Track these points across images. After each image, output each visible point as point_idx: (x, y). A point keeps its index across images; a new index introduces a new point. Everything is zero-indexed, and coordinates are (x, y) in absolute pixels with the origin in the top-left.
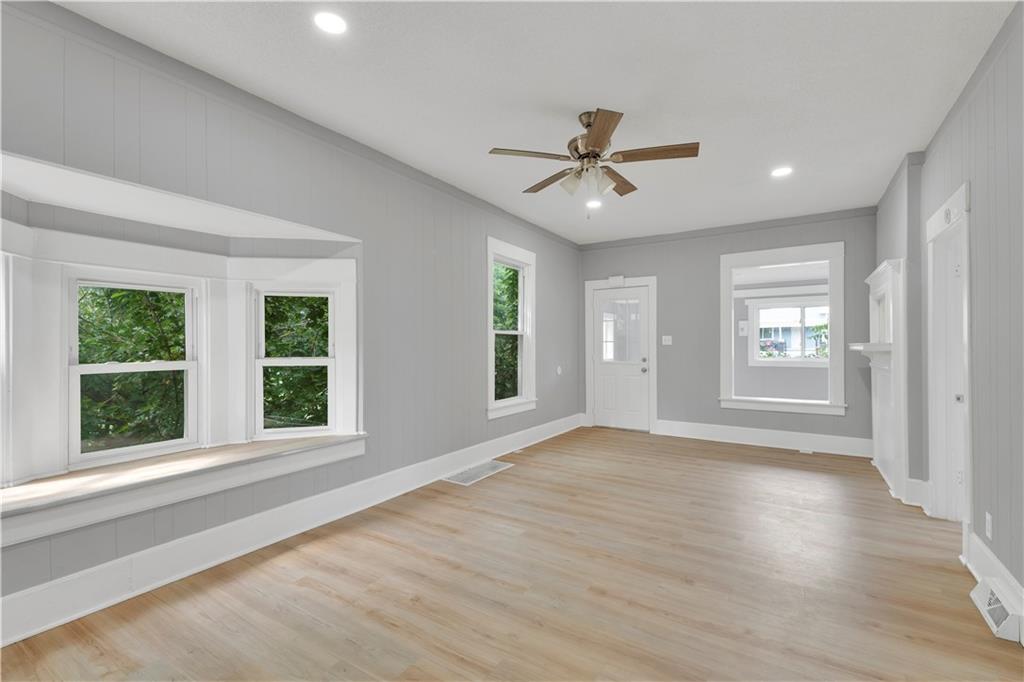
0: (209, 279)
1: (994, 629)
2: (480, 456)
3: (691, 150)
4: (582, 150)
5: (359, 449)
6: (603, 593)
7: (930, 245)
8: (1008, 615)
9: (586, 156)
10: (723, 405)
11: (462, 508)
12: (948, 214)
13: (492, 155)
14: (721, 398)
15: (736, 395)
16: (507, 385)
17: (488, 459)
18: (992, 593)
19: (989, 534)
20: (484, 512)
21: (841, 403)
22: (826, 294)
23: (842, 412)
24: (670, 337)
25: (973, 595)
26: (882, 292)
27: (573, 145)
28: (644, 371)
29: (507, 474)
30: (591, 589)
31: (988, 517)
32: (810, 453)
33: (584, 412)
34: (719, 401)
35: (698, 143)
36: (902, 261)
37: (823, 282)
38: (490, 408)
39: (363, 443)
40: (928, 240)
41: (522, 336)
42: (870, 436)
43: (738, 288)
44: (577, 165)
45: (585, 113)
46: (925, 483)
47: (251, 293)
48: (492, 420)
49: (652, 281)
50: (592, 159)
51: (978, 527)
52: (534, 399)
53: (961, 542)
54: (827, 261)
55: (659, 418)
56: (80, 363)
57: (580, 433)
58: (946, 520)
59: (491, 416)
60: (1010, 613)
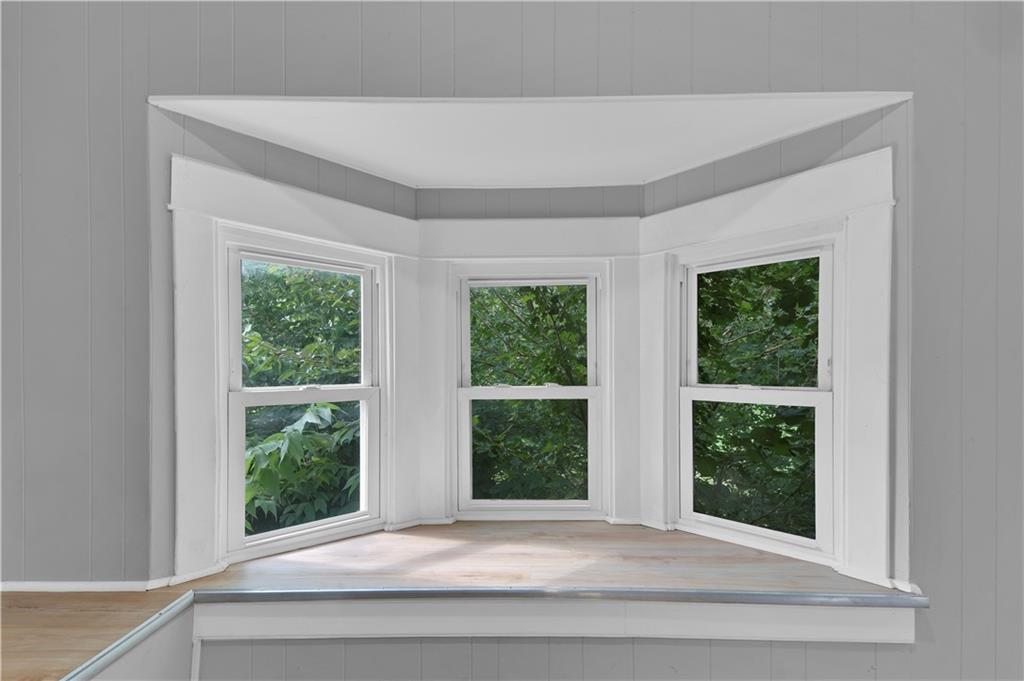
0: (613, 258)
47: (673, 272)
56: (473, 385)
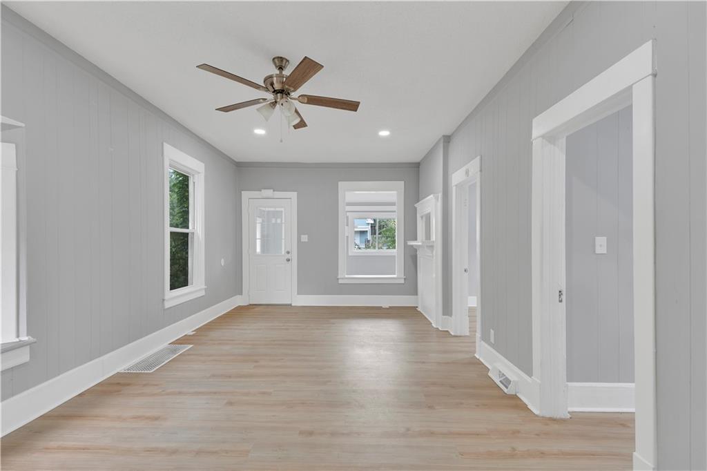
1: (505, 390)
2: (156, 344)
3: (352, 106)
4: (277, 86)
5: (24, 356)
6: (311, 433)
7: (454, 188)
8: (510, 381)
9: (282, 91)
10: (340, 281)
11: (154, 395)
12: (467, 172)
13: (197, 68)
14: (339, 277)
15: (347, 274)
16: (180, 277)
17: (166, 344)
18: (500, 372)
19: (492, 340)
20: (180, 393)
21: (403, 276)
22: (395, 212)
23: (402, 281)
24: (306, 236)
25: (490, 374)
26: (429, 211)
27: (270, 80)
28: (288, 260)
29: (189, 355)
30: (301, 433)
31: (492, 332)
32: (388, 307)
33: (241, 293)
34: (338, 279)
35: (359, 103)
36: (440, 195)
37: (393, 204)
38: (166, 298)
39: (27, 349)
40: (453, 184)
41: (193, 233)
42: (417, 294)
43: (349, 204)
44: (270, 96)
45: (278, 57)
46: (450, 318)
48: (168, 309)
49: (294, 195)
50: (284, 96)
51: (485, 338)
52: (204, 287)
53: (475, 347)
54: (395, 192)
55: (298, 294)
57: (239, 312)
58: (460, 336)
59: (167, 305)
60: (512, 380)
